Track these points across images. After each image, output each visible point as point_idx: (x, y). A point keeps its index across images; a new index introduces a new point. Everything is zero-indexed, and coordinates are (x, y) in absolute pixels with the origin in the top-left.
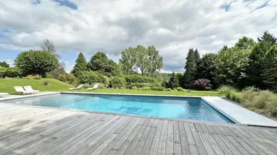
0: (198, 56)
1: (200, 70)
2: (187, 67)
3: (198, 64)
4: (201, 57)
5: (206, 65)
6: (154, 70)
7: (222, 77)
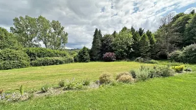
0: (101, 35)
1: (104, 46)
2: (93, 43)
3: (102, 41)
4: (103, 36)
5: (108, 42)
6: (60, 44)
7: (121, 51)
